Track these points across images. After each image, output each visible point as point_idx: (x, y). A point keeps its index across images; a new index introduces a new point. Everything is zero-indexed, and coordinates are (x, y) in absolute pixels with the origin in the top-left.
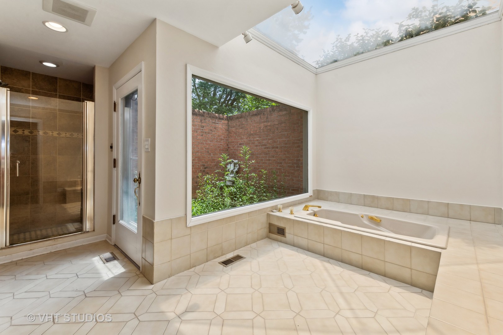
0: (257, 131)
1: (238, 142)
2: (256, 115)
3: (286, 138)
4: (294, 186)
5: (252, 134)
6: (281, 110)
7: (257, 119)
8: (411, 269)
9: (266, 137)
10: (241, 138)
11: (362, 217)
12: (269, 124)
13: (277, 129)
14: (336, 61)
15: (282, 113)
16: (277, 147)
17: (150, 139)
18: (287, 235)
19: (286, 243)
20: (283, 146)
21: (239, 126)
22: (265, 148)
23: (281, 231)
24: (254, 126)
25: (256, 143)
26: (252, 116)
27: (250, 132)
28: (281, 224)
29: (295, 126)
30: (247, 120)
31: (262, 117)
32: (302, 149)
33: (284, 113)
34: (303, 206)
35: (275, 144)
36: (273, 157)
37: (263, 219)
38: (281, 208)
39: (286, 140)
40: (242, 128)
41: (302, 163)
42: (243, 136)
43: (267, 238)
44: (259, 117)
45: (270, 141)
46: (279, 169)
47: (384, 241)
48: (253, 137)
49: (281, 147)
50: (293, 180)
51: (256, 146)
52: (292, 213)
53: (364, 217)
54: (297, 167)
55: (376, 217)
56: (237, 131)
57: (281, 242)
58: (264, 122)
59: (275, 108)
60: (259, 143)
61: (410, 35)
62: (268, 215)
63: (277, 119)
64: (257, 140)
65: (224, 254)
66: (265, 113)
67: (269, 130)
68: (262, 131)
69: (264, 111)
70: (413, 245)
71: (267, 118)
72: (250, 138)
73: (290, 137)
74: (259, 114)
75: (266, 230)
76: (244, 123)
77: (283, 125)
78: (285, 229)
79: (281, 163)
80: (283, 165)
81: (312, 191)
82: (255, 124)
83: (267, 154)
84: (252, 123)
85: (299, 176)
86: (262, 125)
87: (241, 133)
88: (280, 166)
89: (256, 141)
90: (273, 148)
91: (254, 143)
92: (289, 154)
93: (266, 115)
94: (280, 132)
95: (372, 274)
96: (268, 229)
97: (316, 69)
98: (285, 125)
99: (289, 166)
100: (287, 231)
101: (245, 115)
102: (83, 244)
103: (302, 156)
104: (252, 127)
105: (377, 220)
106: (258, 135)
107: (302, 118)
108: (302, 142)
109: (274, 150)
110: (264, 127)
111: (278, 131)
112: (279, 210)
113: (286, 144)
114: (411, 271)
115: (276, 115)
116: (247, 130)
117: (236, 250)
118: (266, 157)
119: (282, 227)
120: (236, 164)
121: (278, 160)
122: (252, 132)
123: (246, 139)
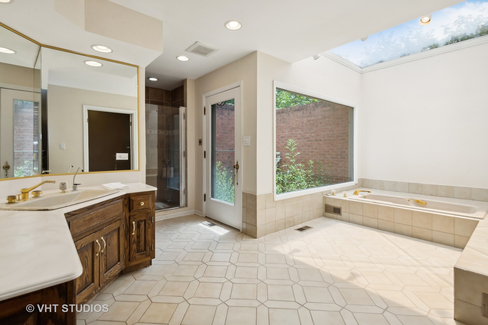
0: (300, 125)
1: (279, 135)
2: (298, 110)
3: (330, 132)
4: (338, 175)
5: (294, 128)
6: (324, 106)
7: (300, 114)
8: (454, 235)
9: (309, 131)
10: (283, 132)
11: (409, 201)
12: (312, 118)
13: (321, 123)
14: (381, 62)
15: (325, 109)
16: (321, 140)
17: (250, 137)
18: (343, 213)
19: (342, 220)
20: (326, 139)
21: (281, 120)
22: (308, 141)
23: (337, 211)
24: (297, 121)
25: (299, 136)
26: (294, 111)
27: (293, 126)
28: (337, 205)
29: (339, 120)
30: (289, 115)
31: (304, 112)
32: (347, 142)
33: (328, 108)
34: (353, 191)
35: (318, 137)
36: (317, 149)
37: (320, 201)
38: (335, 192)
39: (330, 133)
40: (283, 122)
41: (347, 155)
42: (284, 130)
43: (323, 217)
44: (301, 112)
45: (313, 135)
46: (323, 160)
47: (432, 214)
48: (295, 131)
49: (325, 140)
50: (337, 170)
51: (299, 139)
52: (345, 196)
53: (410, 200)
54: (341, 158)
55: (422, 200)
56: (278, 125)
57: (337, 219)
58: (307, 117)
59: (318, 104)
60: (302, 136)
61: (456, 40)
62: (324, 198)
63: (320, 114)
64: (300, 134)
65: (295, 225)
66: (308, 108)
67: (312, 124)
68: (304, 125)
69: (306, 106)
70: (456, 216)
71: (310, 113)
72: (292, 131)
73: (334, 130)
74: (301, 109)
75: (322, 210)
76: (286, 117)
77: (327, 119)
78: (341, 209)
79: (324, 155)
80: (326, 157)
81: (357, 180)
82: (298, 119)
83: (310, 146)
84: (295, 118)
85: (343, 167)
86: (305, 120)
87: (283, 127)
88: (323, 158)
89: (298, 134)
90: (316, 141)
91: (296, 136)
92: (333, 146)
93: (309, 111)
94: (323, 127)
95: (420, 240)
96: (324, 209)
97: (362, 68)
98: (329, 120)
99: (332, 157)
100: (343, 210)
101: (287, 110)
102: (182, 216)
103: (347, 148)
104: (294, 121)
105: (423, 203)
106: (300, 129)
107: (347, 113)
108: (347, 136)
109: (317, 143)
110: (307, 122)
111: (322, 125)
112: (333, 194)
113: (330, 137)
114: (454, 236)
115: (320, 111)
116: (289, 124)
117: (302, 223)
118: (309, 149)
119: (339, 207)
120: (278, 156)
121: (321, 151)
122: (294, 126)
123: (288, 132)
